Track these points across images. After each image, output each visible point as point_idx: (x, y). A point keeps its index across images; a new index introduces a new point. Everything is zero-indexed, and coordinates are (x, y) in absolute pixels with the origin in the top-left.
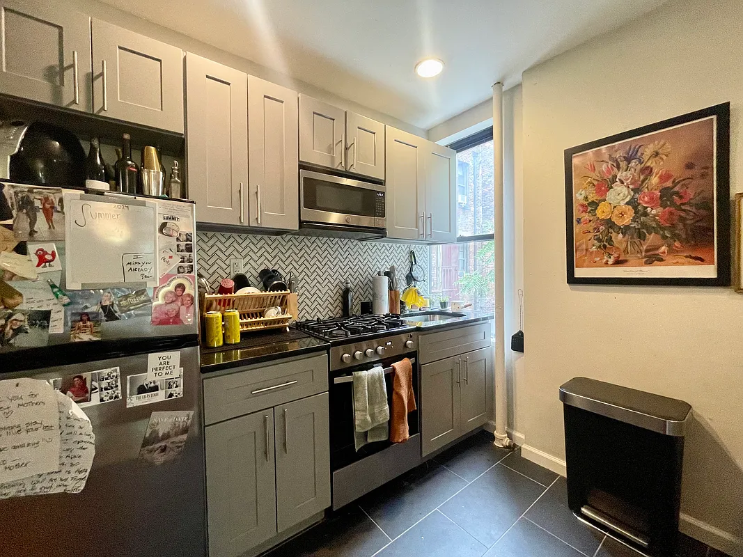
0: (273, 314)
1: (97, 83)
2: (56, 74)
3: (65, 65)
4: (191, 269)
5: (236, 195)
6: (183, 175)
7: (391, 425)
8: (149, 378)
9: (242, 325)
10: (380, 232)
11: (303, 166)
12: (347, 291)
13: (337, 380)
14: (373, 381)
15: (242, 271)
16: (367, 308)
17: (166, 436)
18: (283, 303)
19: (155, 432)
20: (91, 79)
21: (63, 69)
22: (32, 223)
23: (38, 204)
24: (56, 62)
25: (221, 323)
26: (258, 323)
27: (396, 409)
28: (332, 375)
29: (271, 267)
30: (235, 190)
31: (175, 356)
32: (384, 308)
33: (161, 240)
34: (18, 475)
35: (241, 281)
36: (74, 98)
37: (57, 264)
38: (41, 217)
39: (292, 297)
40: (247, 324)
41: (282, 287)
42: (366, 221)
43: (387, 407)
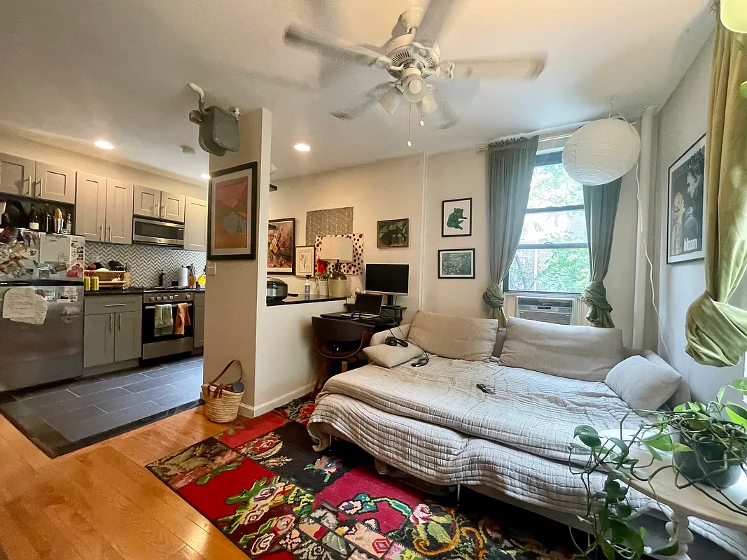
0: (115, 280)
1: (37, 187)
2: (20, 184)
3: (25, 179)
4: (82, 259)
5: (98, 229)
6: (73, 220)
7: (175, 327)
8: (65, 294)
9: (100, 284)
10: (181, 247)
11: (135, 216)
12: (162, 274)
13: (147, 307)
14: (164, 309)
15: (98, 261)
16: (175, 284)
17: (70, 315)
18: (122, 277)
19: (66, 312)
20: (34, 184)
21: (23, 182)
22: (29, 242)
23: (31, 237)
24: (20, 178)
25: (90, 282)
26: (107, 284)
27: (177, 322)
28: (144, 305)
29: (115, 260)
30: (98, 226)
31: (75, 288)
32: (185, 284)
33: (71, 249)
34: (23, 316)
35: (99, 266)
36: (27, 191)
37: (36, 255)
38: (32, 241)
39: (127, 275)
40: (103, 284)
41: (122, 269)
42: (174, 241)
43: (172, 320)
